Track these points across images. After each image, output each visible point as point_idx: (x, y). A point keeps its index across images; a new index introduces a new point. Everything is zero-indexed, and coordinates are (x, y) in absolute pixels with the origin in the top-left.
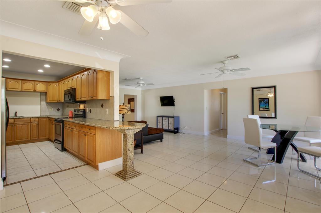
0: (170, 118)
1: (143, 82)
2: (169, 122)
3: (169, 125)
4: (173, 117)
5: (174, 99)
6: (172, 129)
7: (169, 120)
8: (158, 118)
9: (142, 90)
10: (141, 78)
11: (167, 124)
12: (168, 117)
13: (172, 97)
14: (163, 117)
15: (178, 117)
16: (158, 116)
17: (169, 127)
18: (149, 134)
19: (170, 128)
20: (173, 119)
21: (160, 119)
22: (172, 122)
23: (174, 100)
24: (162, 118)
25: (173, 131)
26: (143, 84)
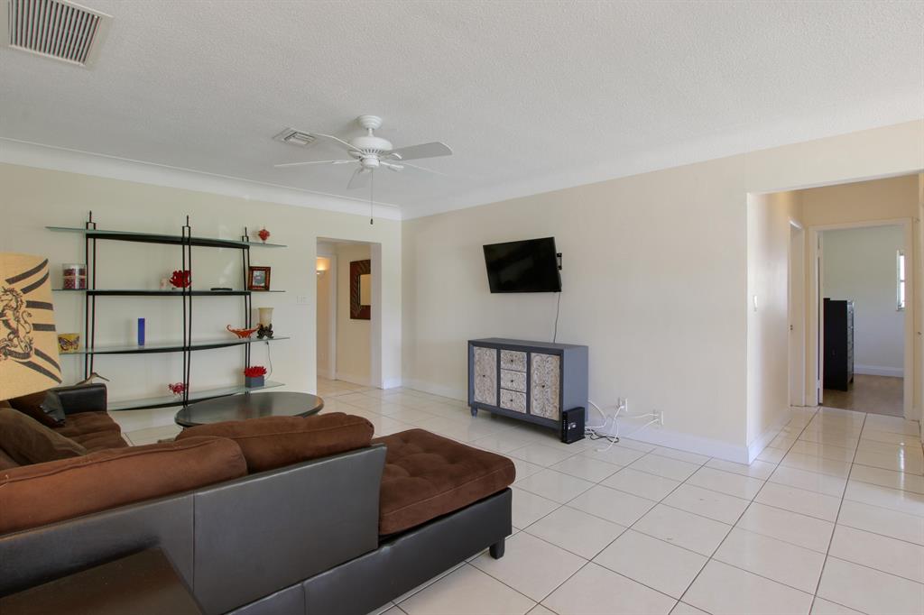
0: (536, 358)
1: (381, 144)
2: (535, 377)
3: (535, 392)
4: (557, 352)
5: (560, 255)
6: (552, 414)
7: (534, 365)
8: (477, 350)
9: (402, 221)
10: (374, 121)
11: (523, 387)
12: (529, 349)
13: (549, 243)
14: (498, 346)
15: (583, 351)
16: (473, 344)
17: (534, 404)
18: (392, 528)
19: (536, 411)
20: (553, 361)
21: (486, 357)
22: (552, 380)
23: (558, 259)
24: (494, 352)
25: (555, 426)
26: (381, 153)
